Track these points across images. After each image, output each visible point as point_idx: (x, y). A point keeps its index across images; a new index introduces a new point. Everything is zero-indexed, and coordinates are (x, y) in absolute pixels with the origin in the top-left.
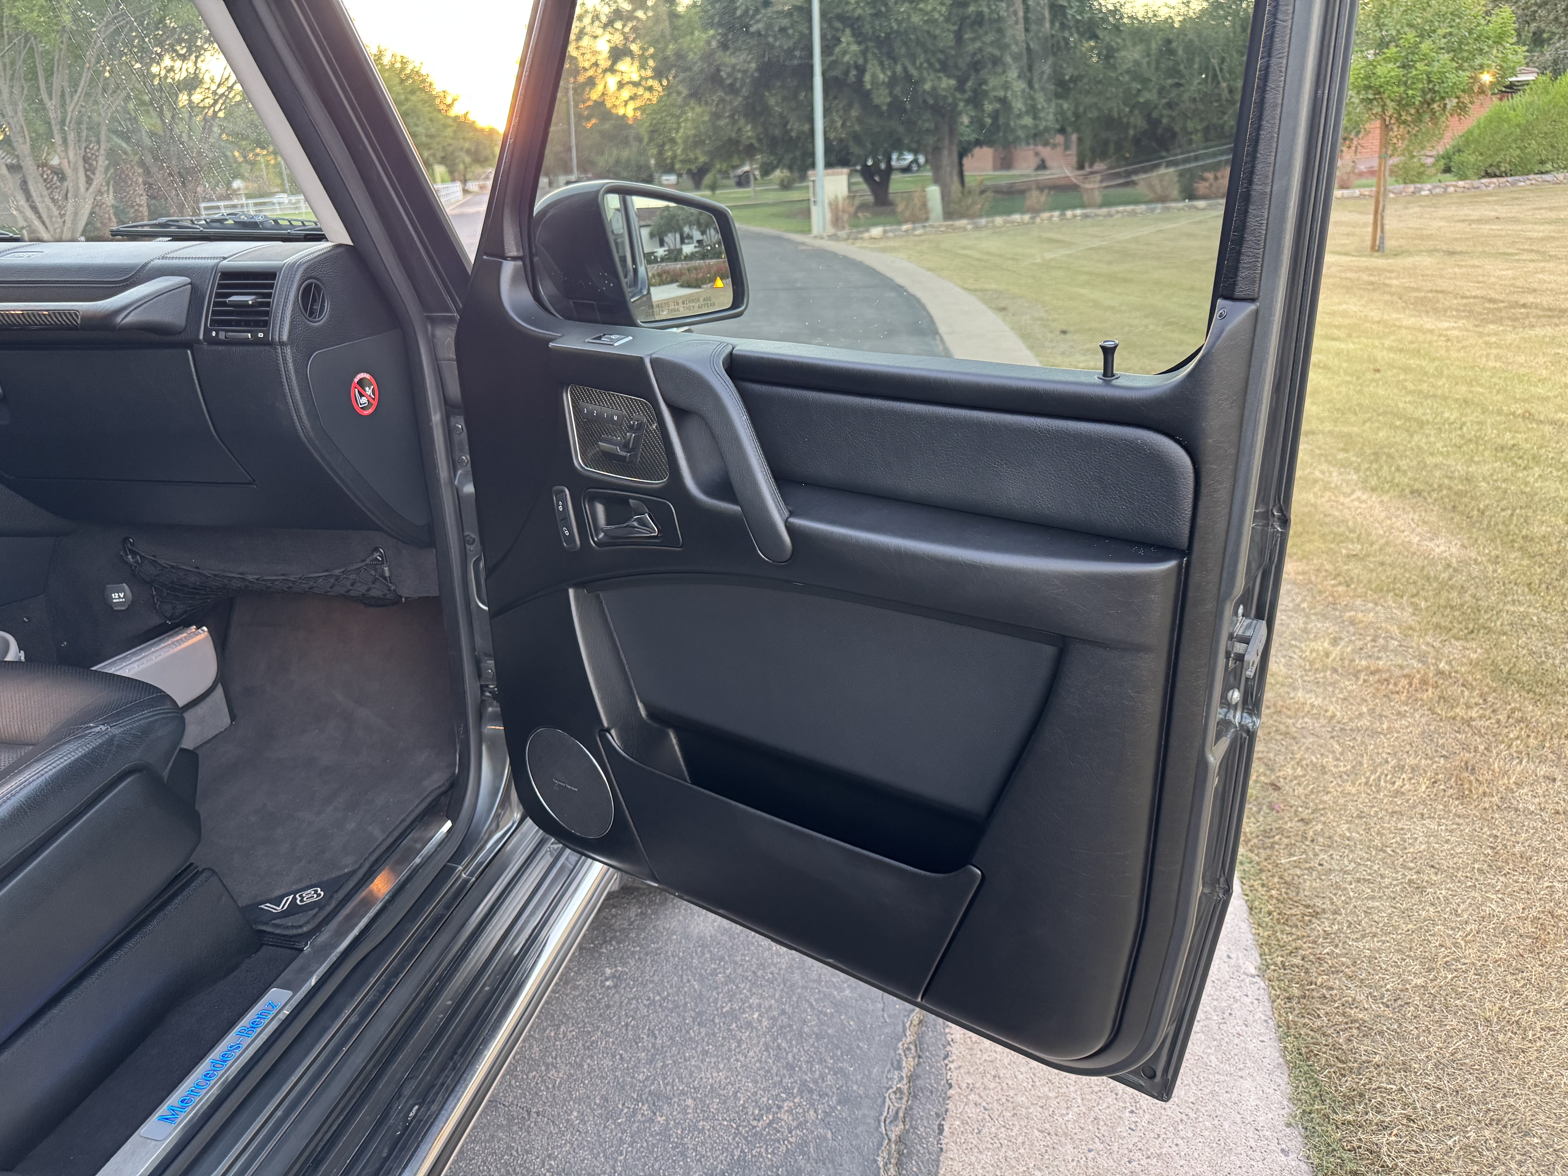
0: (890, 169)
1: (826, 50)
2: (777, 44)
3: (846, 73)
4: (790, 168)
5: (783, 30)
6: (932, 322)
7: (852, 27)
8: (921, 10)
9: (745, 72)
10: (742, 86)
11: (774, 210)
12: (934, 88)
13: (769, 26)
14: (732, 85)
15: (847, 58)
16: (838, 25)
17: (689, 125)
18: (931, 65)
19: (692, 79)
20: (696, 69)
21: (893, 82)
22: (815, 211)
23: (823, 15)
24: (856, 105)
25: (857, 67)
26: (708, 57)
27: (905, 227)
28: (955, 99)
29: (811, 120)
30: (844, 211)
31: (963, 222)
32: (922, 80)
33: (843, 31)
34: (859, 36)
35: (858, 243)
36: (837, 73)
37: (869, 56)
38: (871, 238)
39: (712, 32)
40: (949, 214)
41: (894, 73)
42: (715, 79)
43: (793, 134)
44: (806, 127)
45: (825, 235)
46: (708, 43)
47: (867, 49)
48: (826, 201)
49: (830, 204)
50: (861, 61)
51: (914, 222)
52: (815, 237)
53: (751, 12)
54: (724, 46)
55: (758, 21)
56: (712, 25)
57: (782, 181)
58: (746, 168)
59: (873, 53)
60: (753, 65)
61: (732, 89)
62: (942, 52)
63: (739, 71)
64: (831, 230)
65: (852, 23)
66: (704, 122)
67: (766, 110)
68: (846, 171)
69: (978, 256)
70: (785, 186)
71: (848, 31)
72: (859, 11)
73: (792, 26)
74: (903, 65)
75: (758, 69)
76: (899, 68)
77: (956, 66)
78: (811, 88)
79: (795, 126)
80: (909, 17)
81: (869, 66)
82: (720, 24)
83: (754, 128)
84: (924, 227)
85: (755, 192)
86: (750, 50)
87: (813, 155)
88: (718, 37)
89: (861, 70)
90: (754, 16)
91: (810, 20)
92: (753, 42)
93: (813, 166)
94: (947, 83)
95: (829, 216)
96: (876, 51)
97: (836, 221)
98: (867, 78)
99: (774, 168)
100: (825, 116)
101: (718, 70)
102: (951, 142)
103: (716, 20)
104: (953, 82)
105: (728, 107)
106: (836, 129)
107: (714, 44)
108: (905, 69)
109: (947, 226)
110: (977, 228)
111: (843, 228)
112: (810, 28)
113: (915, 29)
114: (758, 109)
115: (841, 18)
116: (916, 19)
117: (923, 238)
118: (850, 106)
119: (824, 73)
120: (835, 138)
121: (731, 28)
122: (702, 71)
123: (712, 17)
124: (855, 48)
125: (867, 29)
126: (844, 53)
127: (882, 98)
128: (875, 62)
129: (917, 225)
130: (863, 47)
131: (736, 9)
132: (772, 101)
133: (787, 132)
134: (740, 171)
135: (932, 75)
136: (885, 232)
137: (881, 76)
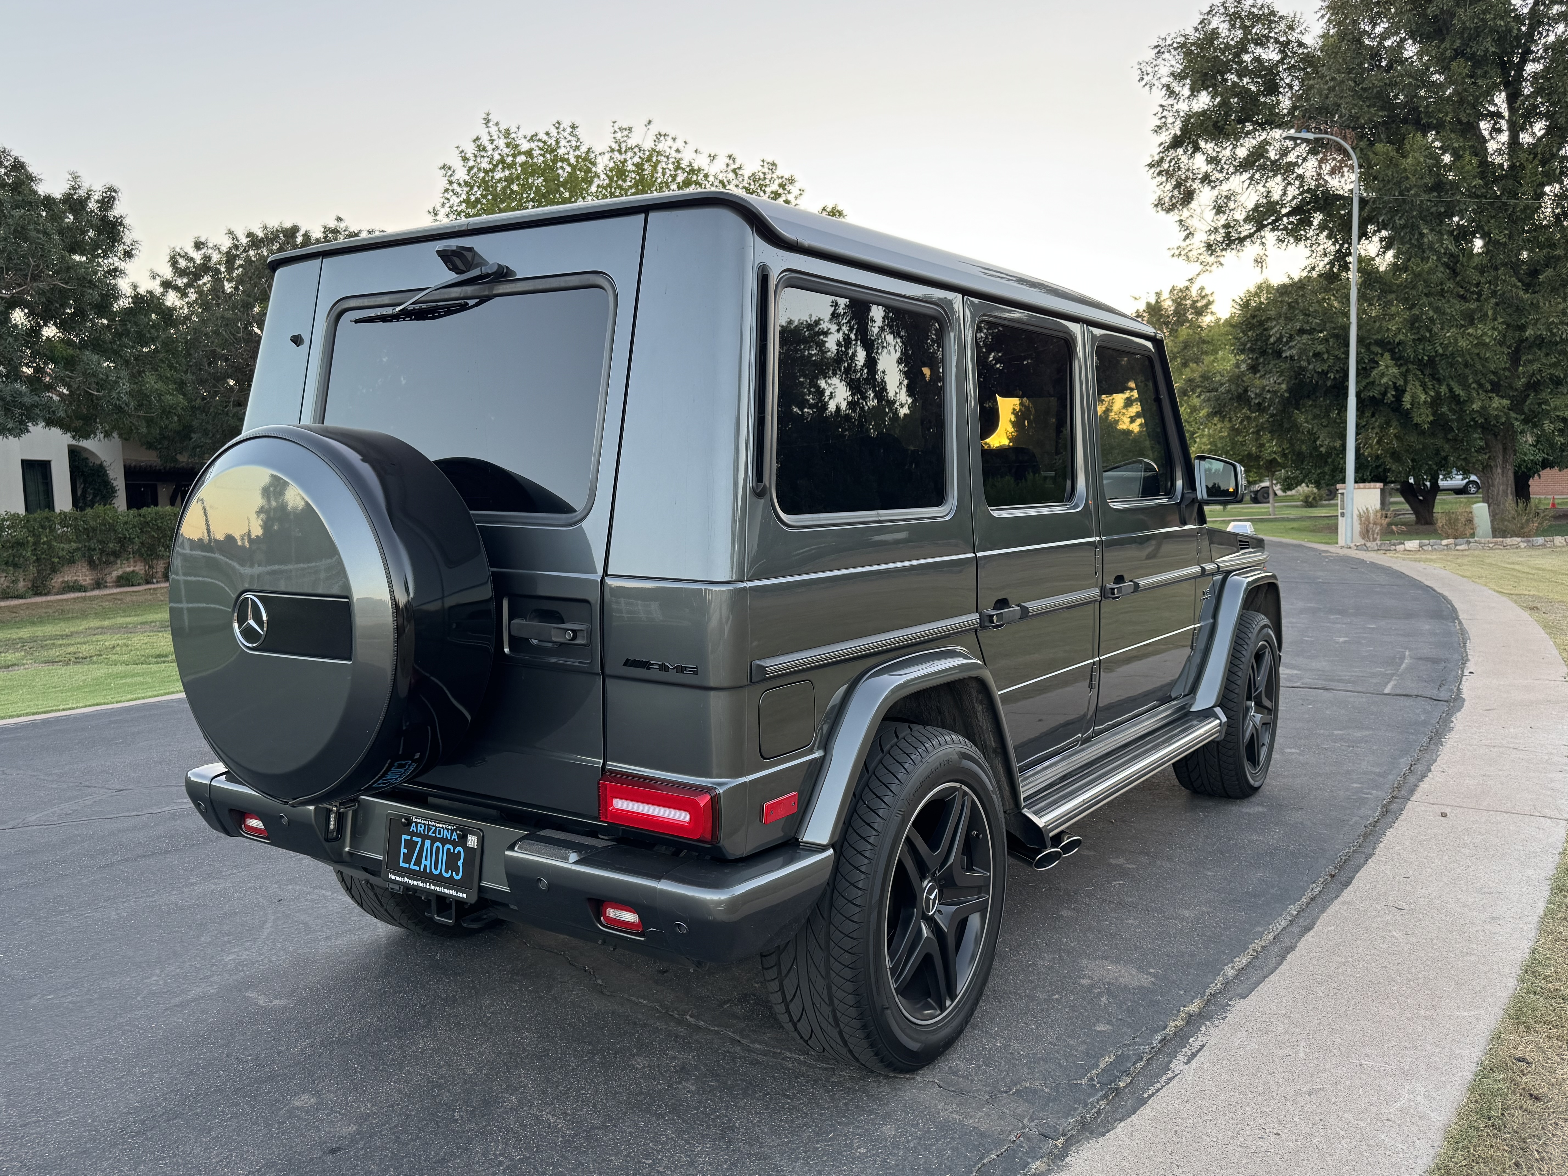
0: (1436, 489)
1: (1361, 372)
2: (1311, 367)
3: (1385, 394)
4: (1318, 485)
5: (1317, 355)
6: (1454, 610)
7: (1392, 351)
8: (1470, 335)
9: (1275, 392)
10: (1270, 406)
11: (1295, 525)
12: (1483, 408)
13: (1302, 352)
14: (1259, 404)
15: (1384, 380)
16: (1376, 349)
17: (1205, 440)
18: (1481, 386)
19: (1217, 399)
20: (1222, 389)
21: (1436, 402)
22: (1342, 524)
23: (1360, 340)
24: (1394, 423)
25: (1396, 388)
26: (1236, 379)
27: (1445, 542)
28: (1508, 418)
29: (1343, 437)
30: (1375, 524)
31: (1516, 540)
32: (1471, 400)
33: (1382, 355)
34: (1399, 359)
35: (1389, 554)
36: (1375, 393)
37: (1410, 377)
38: (1405, 550)
39: (1242, 357)
40: (1499, 531)
41: (1438, 393)
42: (1242, 398)
43: (1323, 450)
44: (1338, 444)
45: (1352, 545)
46: (1237, 366)
47: (1408, 371)
48: (1356, 513)
49: (1360, 516)
50: (1401, 382)
51: (1456, 538)
52: (1342, 547)
53: (1285, 340)
54: (1253, 369)
55: (1290, 348)
56: (1242, 351)
57: (1307, 497)
58: (1266, 484)
59: (1415, 374)
60: (1284, 386)
61: (1260, 408)
62: (1494, 373)
63: (1269, 391)
64: (1360, 541)
65: (1391, 348)
66: (1221, 438)
67: (1295, 427)
68: (1380, 485)
69: (1527, 570)
70: (1309, 503)
71: (1387, 355)
72: (1401, 337)
73: (1328, 352)
74: (1448, 385)
75: (1289, 390)
76: (1443, 389)
77: (1511, 387)
78: (1343, 408)
79: (1324, 442)
80: (1456, 340)
81: (1409, 387)
82: (1252, 350)
83: (1279, 445)
84: (1469, 543)
85: (1274, 507)
86: (1281, 373)
87: (1343, 470)
88: (1249, 361)
89: (1400, 392)
90: (1287, 343)
91: (1347, 345)
92: (1284, 366)
93: (1343, 481)
94: (1498, 403)
95: (1357, 527)
96: (1419, 373)
97: (1366, 533)
98: (1407, 398)
99: (1299, 484)
100: (1357, 434)
101: (1246, 391)
102: (1505, 461)
103: (1249, 345)
104: (1506, 402)
105: (1254, 424)
106: (1371, 446)
107: (1244, 367)
108: (1451, 390)
109: (1496, 543)
110: (1533, 547)
111: (1374, 540)
112: (1347, 353)
113: (1462, 353)
114: (1286, 425)
115: (1381, 343)
116: (1463, 343)
117: (1466, 553)
118: (1388, 424)
119: (1358, 395)
120: (1370, 455)
121: (1263, 353)
122: (1229, 391)
123: (1245, 344)
124: (1394, 370)
125: (1409, 352)
126: (1383, 375)
127: (1424, 417)
128: (1417, 383)
129: (1459, 541)
130: (1404, 369)
131: (1270, 336)
132: (1301, 419)
133: (1316, 448)
134: (1257, 487)
135: (1483, 395)
136: (1421, 546)
137: (1423, 397)
